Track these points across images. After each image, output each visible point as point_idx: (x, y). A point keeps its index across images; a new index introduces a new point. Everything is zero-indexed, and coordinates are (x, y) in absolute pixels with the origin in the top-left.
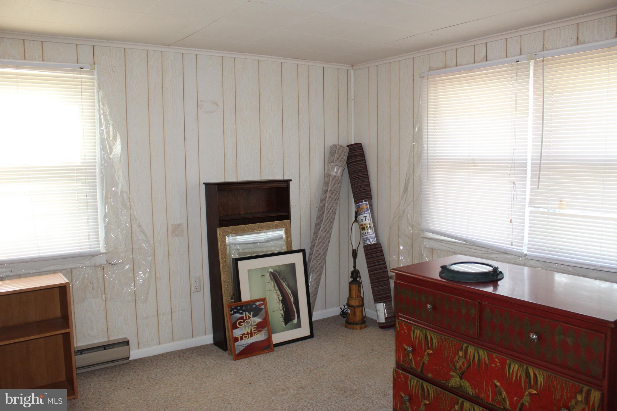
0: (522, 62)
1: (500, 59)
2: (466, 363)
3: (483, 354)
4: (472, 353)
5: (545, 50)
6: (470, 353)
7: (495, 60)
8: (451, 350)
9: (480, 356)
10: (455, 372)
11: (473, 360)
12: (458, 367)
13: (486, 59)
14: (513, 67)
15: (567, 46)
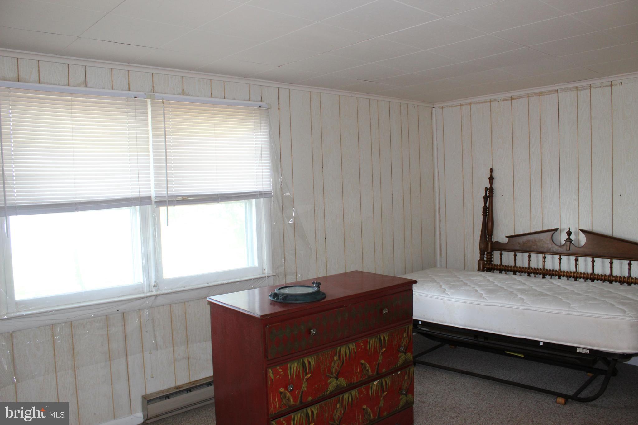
0: (139, 99)
1: (104, 89)
2: (340, 364)
3: (352, 346)
4: (344, 352)
5: (154, 92)
6: (343, 352)
7: (98, 88)
8: (328, 360)
9: (350, 348)
10: (332, 378)
11: (345, 356)
12: (334, 370)
13: (85, 85)
14: (129, 102)
15: (174, 94)
